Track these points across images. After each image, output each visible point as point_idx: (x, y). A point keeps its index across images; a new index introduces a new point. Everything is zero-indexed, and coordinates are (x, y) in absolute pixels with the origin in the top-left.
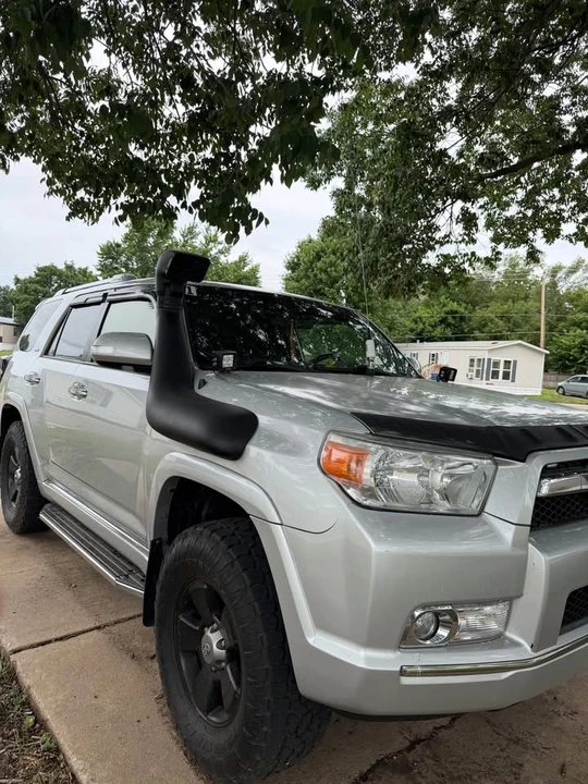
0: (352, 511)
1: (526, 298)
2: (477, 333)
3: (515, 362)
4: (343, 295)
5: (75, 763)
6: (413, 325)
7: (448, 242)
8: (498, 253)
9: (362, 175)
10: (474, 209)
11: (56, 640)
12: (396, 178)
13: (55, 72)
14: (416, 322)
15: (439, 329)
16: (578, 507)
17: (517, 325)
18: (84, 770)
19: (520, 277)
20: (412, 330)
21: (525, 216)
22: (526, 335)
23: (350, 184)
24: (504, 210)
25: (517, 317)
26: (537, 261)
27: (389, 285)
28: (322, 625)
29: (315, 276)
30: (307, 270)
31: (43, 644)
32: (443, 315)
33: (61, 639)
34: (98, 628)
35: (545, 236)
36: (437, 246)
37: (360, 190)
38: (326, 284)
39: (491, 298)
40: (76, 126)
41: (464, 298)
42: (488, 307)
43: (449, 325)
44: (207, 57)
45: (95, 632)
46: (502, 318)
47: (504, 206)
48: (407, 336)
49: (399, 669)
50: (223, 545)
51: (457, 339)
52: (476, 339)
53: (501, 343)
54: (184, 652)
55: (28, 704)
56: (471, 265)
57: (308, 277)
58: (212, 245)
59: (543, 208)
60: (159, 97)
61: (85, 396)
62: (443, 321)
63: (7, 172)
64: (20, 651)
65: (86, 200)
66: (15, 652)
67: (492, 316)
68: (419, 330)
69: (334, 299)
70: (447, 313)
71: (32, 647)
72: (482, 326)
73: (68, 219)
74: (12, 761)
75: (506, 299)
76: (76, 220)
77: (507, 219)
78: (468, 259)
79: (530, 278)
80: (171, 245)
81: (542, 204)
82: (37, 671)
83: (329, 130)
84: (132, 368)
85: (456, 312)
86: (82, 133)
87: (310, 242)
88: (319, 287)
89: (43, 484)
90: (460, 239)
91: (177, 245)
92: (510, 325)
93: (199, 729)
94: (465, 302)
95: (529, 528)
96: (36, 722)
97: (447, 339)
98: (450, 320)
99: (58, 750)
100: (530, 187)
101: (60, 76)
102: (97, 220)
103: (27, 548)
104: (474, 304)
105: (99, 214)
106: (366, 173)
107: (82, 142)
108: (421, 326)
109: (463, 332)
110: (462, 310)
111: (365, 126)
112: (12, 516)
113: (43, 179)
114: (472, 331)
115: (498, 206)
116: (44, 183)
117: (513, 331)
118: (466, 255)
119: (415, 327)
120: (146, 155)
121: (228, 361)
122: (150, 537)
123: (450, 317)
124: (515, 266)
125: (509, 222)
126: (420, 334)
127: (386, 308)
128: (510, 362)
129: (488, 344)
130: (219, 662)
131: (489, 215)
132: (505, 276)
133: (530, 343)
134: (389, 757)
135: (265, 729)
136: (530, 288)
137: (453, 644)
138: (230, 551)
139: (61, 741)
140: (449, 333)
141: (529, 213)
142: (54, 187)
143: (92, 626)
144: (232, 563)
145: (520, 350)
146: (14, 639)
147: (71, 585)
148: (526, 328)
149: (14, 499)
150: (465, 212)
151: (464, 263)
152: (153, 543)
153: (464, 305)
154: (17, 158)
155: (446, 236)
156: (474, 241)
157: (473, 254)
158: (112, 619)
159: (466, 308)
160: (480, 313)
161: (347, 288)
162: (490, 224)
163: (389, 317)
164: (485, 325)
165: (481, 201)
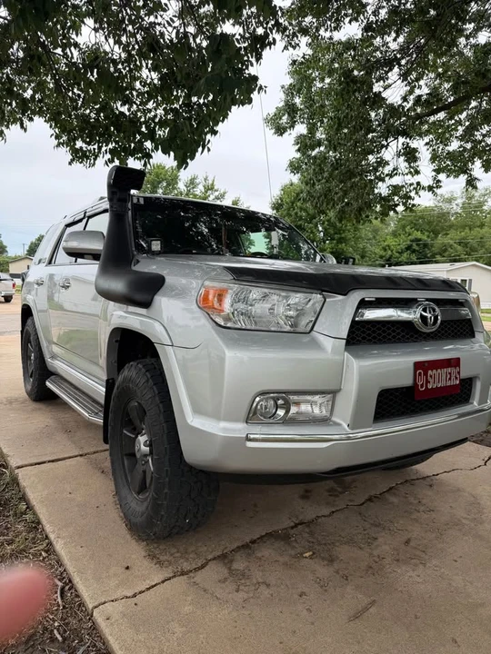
0: (215, 330)
1: (482, 226)
2: (438, 258)
3: (470, 280)
4: (320, 229)
5: (48, 528)
6: (382, 253)
7: (396, 174)
8: (439, 181)
9: (322, 122)
10: (414, 144)
11: (49, 462)
12: (339, 119)
13: (55, 48)
14: (385, 250)
15: (405, 255)
16: (398, 334)
17: (473, 250)
18: (54, 532)
19: (476, 207)
20: (381, 257)
21: (465, 149)
22: (481, 258)
23: (312, 129)
24: (446, 145)
25: (474, 243)
26: (475, 187)
27: (342, 211)
28: (197, 410)
29: (296, 214)
30: (289, 210)
31: (39, 464)
32: (409, 243)
33: (53, 461)
34: (81, 455)
35: (483, 166)
36: (387, 179)
37: (320, 135)
38: (306, 220)
39: (451, 227)
40: (75, 90)
41: (427, 227)
42: (447, 234)
43: (414, 251)
44: (166, 25)
45: (79, 458)
46: (460, 243)
47: (446, 142)
48: (377, 262)
49: (245, 436)
50: (143, 370)
51: (421, 263)
52: (437, 262)
53: (458, 265)
54: (126, 455)
55: (24, 498)
56: (417, 193)
57: (289, 215)
58: (209, 192)
59: (480, 142)
60: (138, 63)
61: (68, 287)
62: (409, 248)
63: (25, 130)
64: (22, 467)
65: (84, 149)
66: (19, 467)
67: (451, 242)
68: (388, 256)
69: (312, 232)
70: (412, 241)
71: (31, 465)
72: (443, 252)
73: (70, 164)
74: (7, 528)
75: (463, 227)
76: (77, 165)
77: (449, 153)
78: (414, 188)
79: (485, 208)
80: (177, 195)
81: (480, 138)
82: (32, 479)
83: (291, 85)
84: (90, 256)
85: (420, 240)
86: (79, 96)
87: (292, 185)
88: (300, 223)
89: (48, 360)
90: (407, 171)
91: (181, 194)
92: (468, 249)
93: (133, 505)
94: (427, 231)
95: (345, 341)
96: (27, 508)
97: (412, 263)
98: (415, 247)
99: (39, 523)
100: (467, 123)
101: (59, 51)
102: (94, 164)
103: (40, 409)
104: (436, 233)
105: (95, 159)
106: (325, 120)
107: (80, 103)
108: (389, 253)
109: (426, 257)
110: (425, 238)
111: (322, 80)
112: (29, 387)
113: (52, 135)
114: (433, 256)
115: (441, 142)
116: (53, 137)
117: (470, 255)
118: (411, 185)
119: (384, 254)
120: (129, 110)
121: (156, 246)
122: (105, 378)
123: (414, 244)
124: (471, 198)
125: (451, 155)
126: (388, 260)
127: (358, 238)
128: (466, 280)
129: (447, 266)
130: (146, 456)
131: (434, 150)
132: (463, 208)
133: (486, 264)
134: (276, 532)
135: (166, 491)
136: (486, 217)
137: (287, 421)
138: (147, 373)
139: (41, 516)
140: (414, 258)
141: (469, 146)
142: (61, 141)
143: (77, 454)
144: (147, 381)
145: (475, 269)
146: (18, 460)
147: (67, 431)
148: (481, 252)
149: (31, 376)
150: (406, 147)
151: (410, 191)
152: (107, 381)
153: (426, 233)
154: (31, 119)
155: (394, 169)
156: (417, 172)
157: (418, 184)
158: (92, 450)
159: (428, 237)
160: (441, 240)
161: (323, 223)
162: (434, 158)
163: (361, 246)
164: (445, 250)
165: (426, 139)
